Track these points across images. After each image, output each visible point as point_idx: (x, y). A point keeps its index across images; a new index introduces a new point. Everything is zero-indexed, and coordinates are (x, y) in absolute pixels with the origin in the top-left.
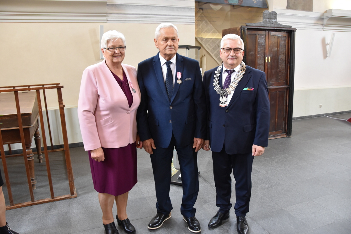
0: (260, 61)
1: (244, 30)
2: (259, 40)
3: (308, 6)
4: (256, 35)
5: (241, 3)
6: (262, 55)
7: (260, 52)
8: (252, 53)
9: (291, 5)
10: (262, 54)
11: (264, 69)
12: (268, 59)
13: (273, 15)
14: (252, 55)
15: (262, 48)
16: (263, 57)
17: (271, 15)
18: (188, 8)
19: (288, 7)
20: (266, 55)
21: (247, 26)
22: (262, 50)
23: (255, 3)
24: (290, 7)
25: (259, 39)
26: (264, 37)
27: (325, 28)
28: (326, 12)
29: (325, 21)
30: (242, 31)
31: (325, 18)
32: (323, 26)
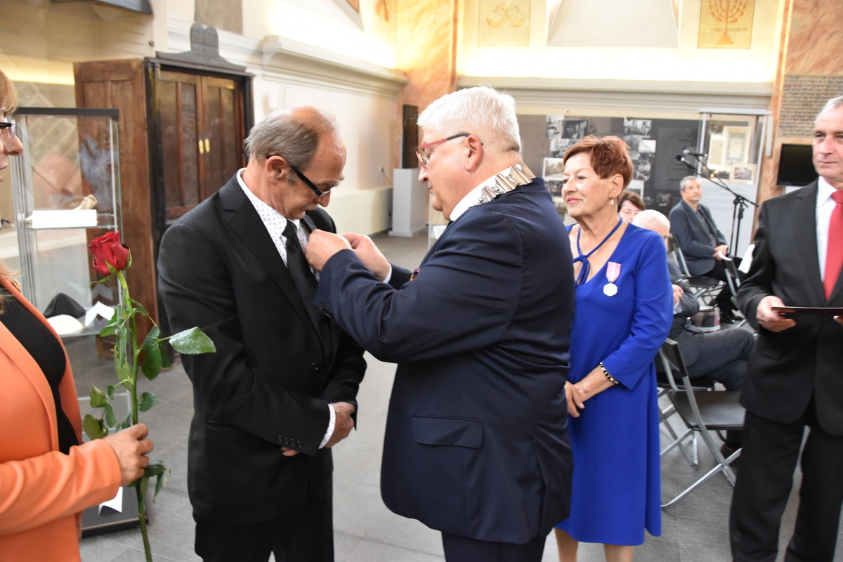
0: (187, 151)
1: (154, 70)
2: (184, 96)
3: (234, 22)
4: (176, 83)
6: (190, 135)
7: (187, 127)
8: (171, 129)
10: (192, 132)
11: (198, 169)
12: (205, 145)
13: (210, 37)
14: (170, 135)
15: (191, 117)
16: (194, 141)
19: (197, 18)
20: (200, 136)
21: (158, 58)
22: (192, 122)
26: (192, 89)
27: (267, 73)
28: (266, 39)
29: (267, 60)
30: (150, 70)
31: (267, 53)
32: (263, 70)
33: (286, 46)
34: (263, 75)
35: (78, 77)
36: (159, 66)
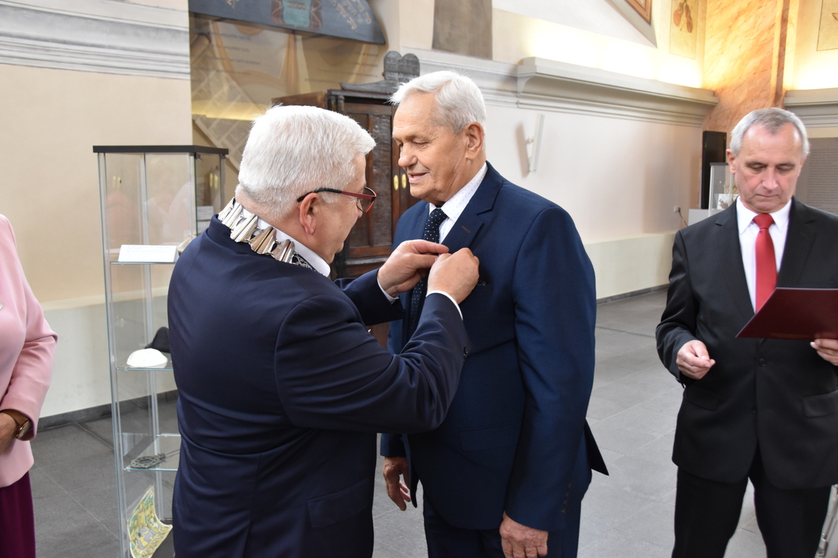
0: (380, 187)
1: (335, 102)
2: (376, 129)
3: (481, 47)
4: (368, 115)
5: (318, 26)
6: (383, 171)
7: (379, 162)
9: (442, 40)
10: (385, 167)
11: (392, 206)
12: (401, 181)
13: (410, 64)
15: (384, 151)
16: (387, 176)
17: (406, 64)
18: (168, 30)
19: (436, 45)
20: (394, 171)
21: (342, 89)
22: (385, 156)
23: (353, 28)
24: (439, 44)
25: (377, 126)
26: (389, 121)
27: (522, 101)
28: (521, 62)
29: (521, 85)
30: (332, 102)
31: (521, 78)
32: (517, 97)
33: (543, 69)
34: (517, 103)
36: (343, 98)
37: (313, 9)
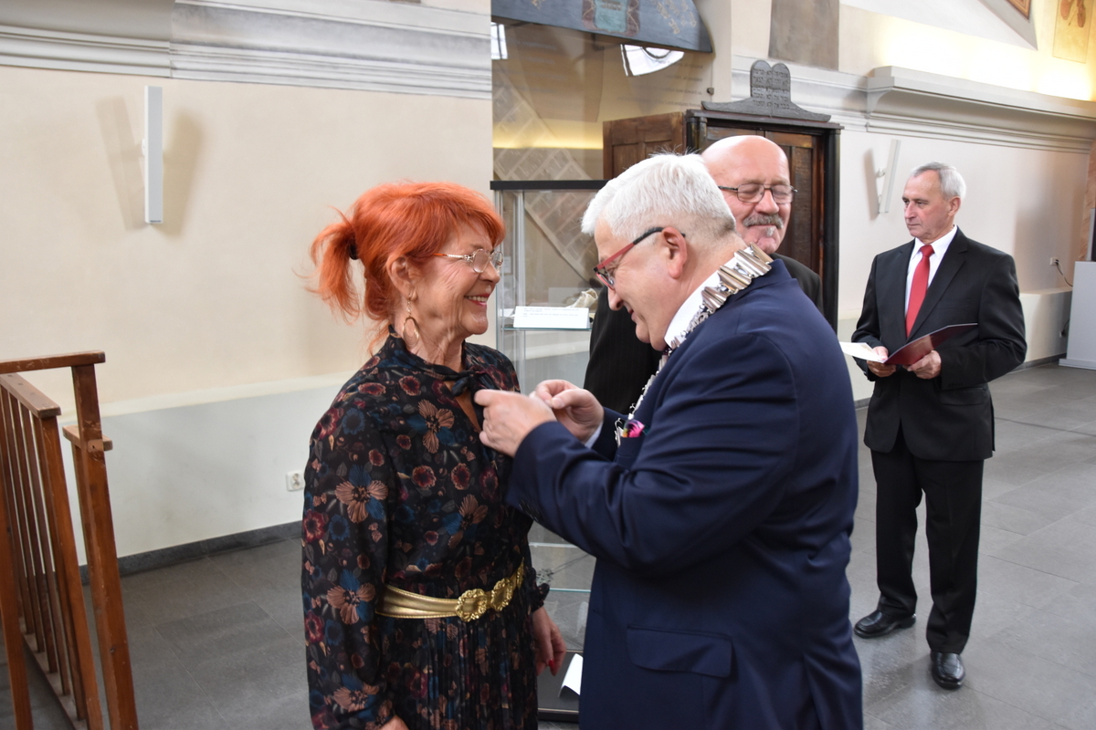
1: (698, 127)
3: (825, 54)
5: (635, 31)
9: (780, 46)
13: (780, 77)
17: (775, 77)
18: (467, 38)
21: (704, 109)
23: (675, 32)
24: (777, 50)
27: (872, 123)
28: (872, 73)
29: (873, 103)
30: (693, 127)
31: (873, 93)
32: (866, 118)
33: (902, 81)
34: (866, 126)
35: (607, 141)
36: (706, 121)
37: (630, 10)
